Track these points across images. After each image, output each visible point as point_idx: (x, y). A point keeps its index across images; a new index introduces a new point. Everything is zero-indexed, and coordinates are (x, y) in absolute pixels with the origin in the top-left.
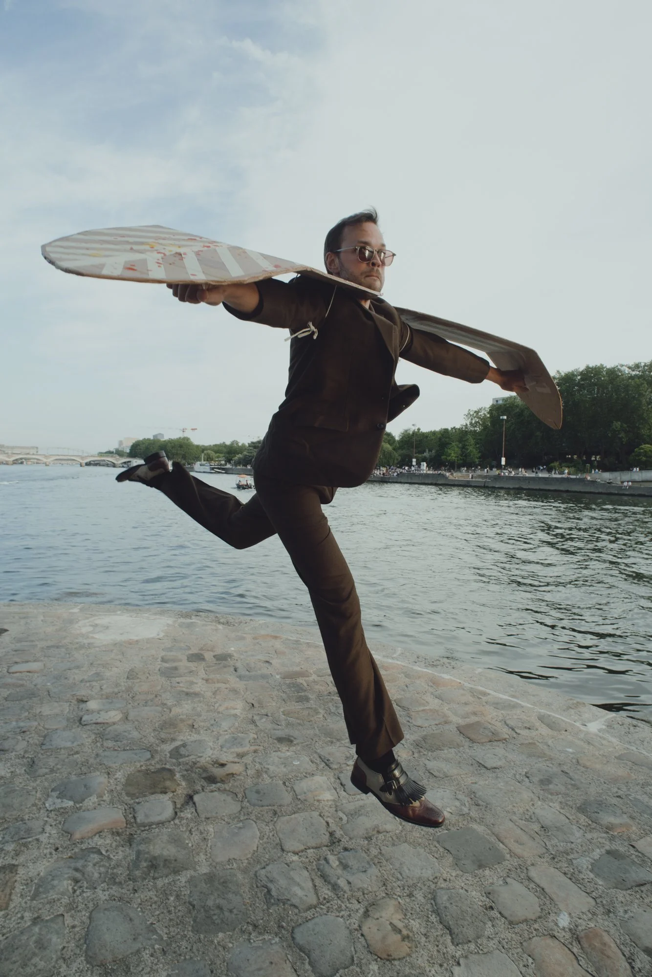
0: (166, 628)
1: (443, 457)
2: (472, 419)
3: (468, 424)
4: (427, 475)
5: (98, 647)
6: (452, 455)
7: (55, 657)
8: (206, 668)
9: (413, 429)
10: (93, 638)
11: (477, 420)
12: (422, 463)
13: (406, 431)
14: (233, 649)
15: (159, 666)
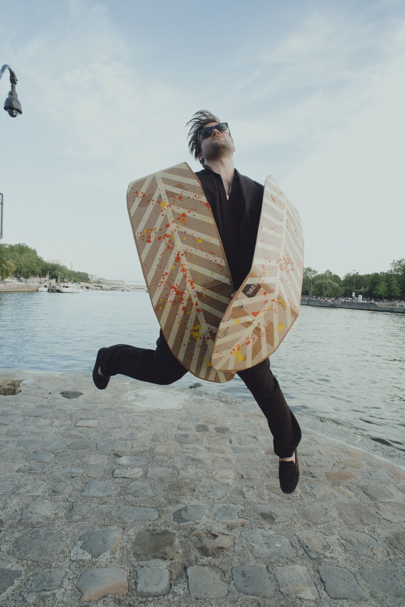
0: (184, 402)
1: (374, 292)
2: (396, 267)
3: (393, 270)
4: (362, 304)
5: (136, 413)
6: (381, 290)
7: (106, 417)
8: (209, 438)
9: (353, 273)
10: (134, 405)
11: (400, 267)
12: (359, 296)
13: (348, 274)
14: (229, 423)
15: (175, 433)
